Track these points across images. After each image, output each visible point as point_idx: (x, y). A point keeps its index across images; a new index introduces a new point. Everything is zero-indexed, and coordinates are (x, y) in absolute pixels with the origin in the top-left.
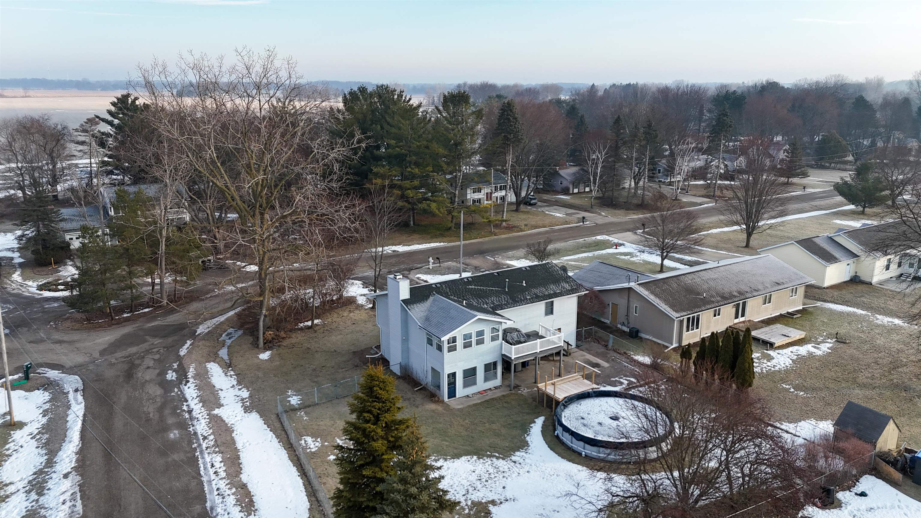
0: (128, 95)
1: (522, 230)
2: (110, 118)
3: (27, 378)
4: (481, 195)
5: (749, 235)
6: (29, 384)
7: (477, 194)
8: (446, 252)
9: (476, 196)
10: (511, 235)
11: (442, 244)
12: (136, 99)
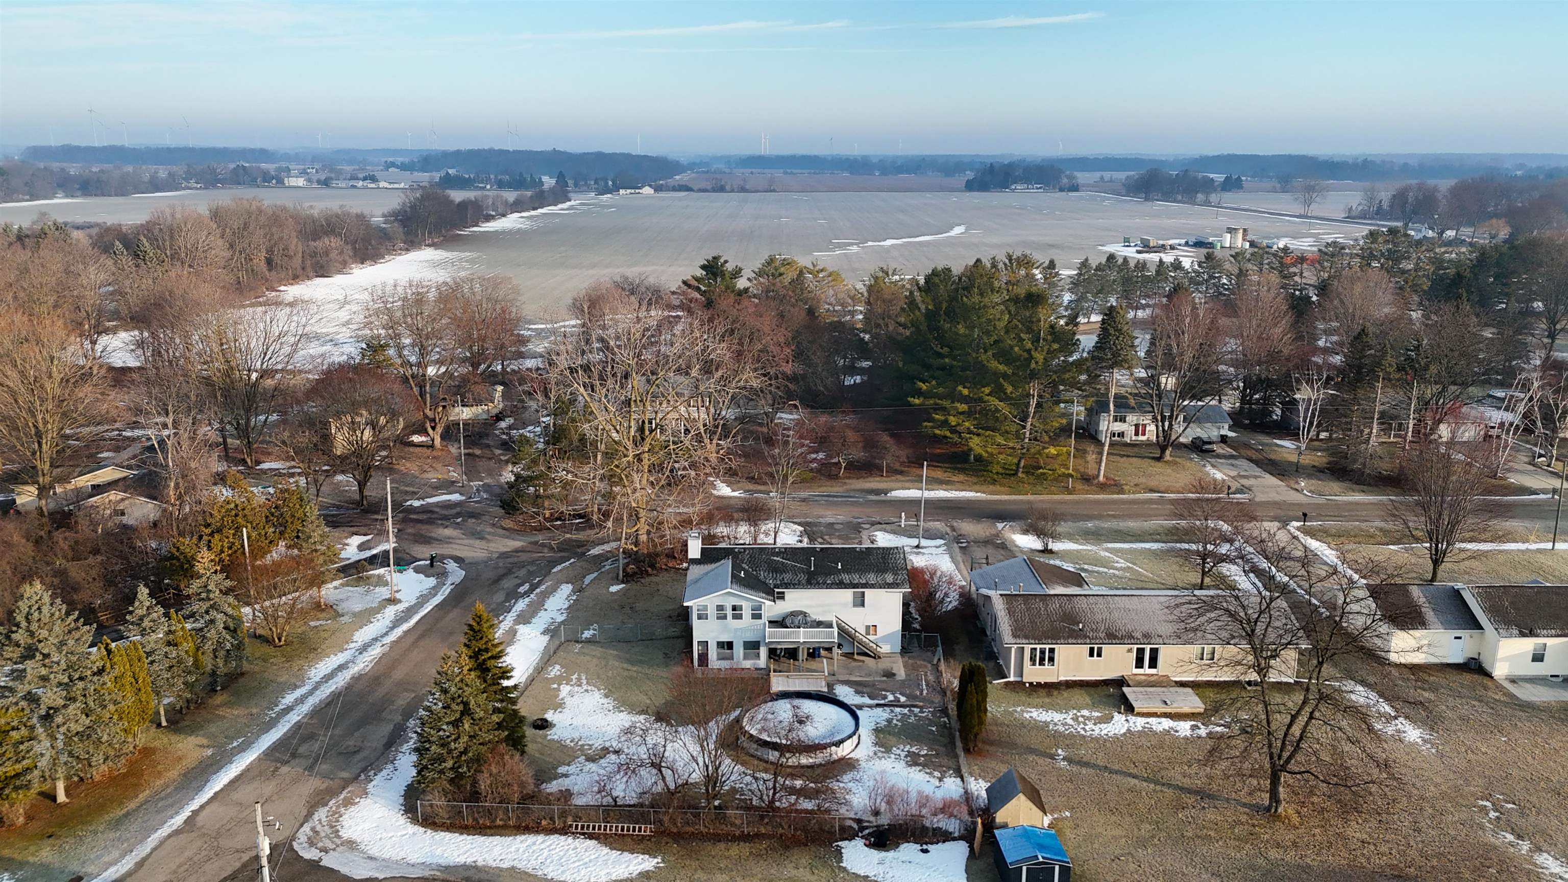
0: (719, 257)
1: (1122, 492)
2: (696, 284)
3: (432, 565)
4: (1127, 427)
5: (1436, 562)
6: (431, 571)
7: (1118, 424)
8: (960, 508)
9: (1118, 427)
10: (1101, 497)
11: (979, 494)
12: (726, 262)
